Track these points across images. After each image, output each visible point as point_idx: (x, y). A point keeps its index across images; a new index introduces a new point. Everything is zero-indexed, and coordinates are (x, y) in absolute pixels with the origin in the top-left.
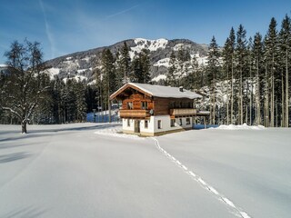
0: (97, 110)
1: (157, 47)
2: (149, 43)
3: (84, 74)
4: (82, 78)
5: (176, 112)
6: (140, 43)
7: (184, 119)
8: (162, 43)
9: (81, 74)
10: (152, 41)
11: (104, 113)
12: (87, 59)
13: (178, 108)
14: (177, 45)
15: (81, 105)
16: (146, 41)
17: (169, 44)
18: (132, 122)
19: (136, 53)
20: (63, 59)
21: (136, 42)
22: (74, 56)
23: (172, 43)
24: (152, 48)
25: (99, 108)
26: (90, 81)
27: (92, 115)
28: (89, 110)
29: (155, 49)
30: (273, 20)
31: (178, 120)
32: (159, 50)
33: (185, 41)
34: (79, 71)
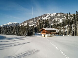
0: (37, 33)
1: (53, 15)
2: (51, 15)
3: (34, 24)
4: (33, 25)
5: (51, 33)
6: (48, 15)
7: (54, 34)
8: (54, 14)
9: (33, 24)
10: (51, 14)
11: (39, 33)
12: (35, 20)
13: (52, 32)
14: (59, 14)
15: (34, 32)
16: (50, 14)
17: (56, 14)
18: (44, 35)
19: (47, 17)
20: (29, 20)
21: (47, 15)
22: (31, 19)
23: (57, 14)
24: (51, 16)
25: (38, 32)
26: (35, 25)
27: (36, 34)
28: (36, 33)
29: (52, 16)
30: (77, 11)
31: (52, 34)
32: (53, 16)
33: (61, 13)
34: (33, 23)
